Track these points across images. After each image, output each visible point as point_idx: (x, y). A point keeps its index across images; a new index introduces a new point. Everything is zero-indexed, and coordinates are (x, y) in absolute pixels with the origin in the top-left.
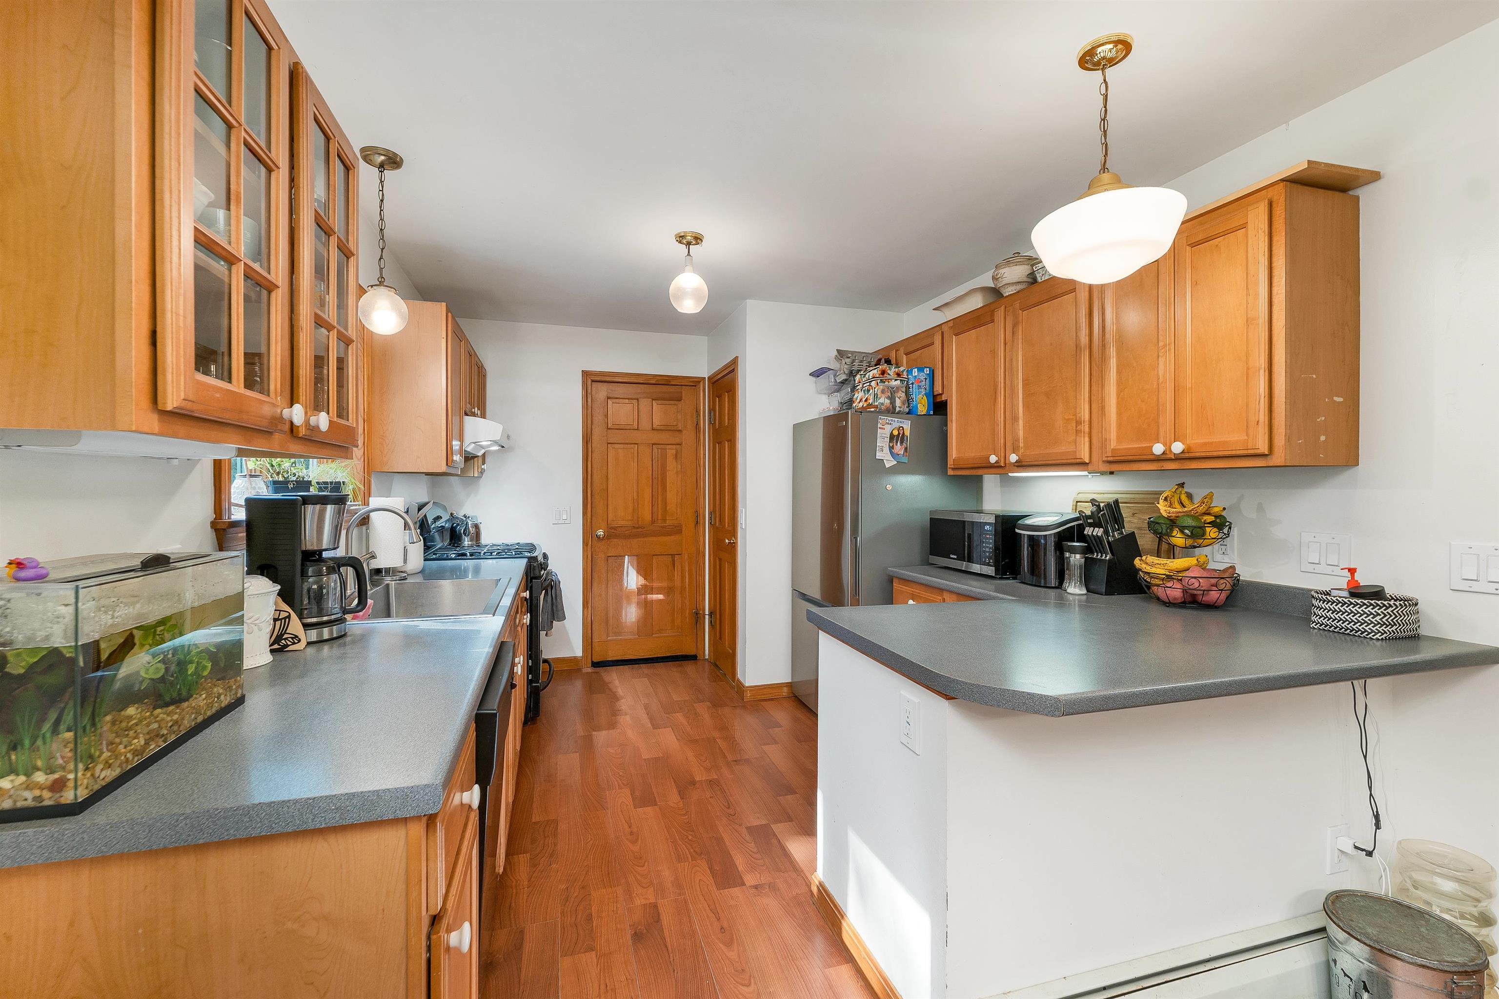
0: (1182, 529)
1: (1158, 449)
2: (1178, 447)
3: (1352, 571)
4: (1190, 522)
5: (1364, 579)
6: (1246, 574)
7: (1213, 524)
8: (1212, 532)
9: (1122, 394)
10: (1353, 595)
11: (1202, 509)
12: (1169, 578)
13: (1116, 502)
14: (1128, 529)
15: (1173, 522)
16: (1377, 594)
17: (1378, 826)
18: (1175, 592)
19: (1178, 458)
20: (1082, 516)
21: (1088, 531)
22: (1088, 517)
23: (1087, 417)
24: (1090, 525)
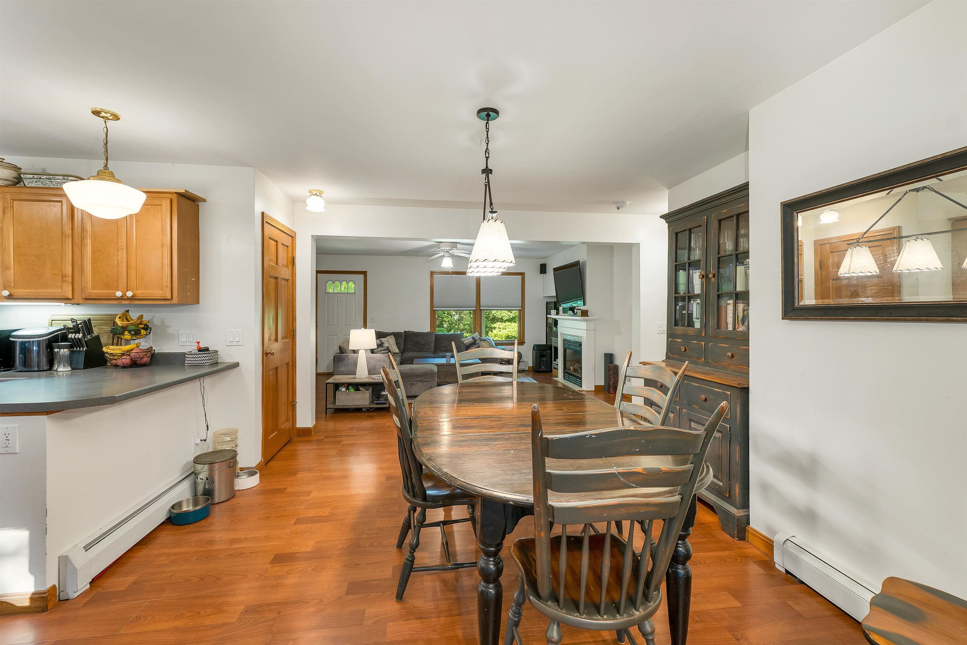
0: (130, 332)
1: (119, 294)
2: (129, 294)
3: (198, 343)
4: (133, 327)
5: (202, 345)
6: (158, 349)
7: (143, 328)
8: (143, 332)
9: (95, 265)
10: (199, 351)
11: (139, 322)
12: (123, 354)
13: (89, 320)
14: (95, 333)
15: (124, 328)
16: (207, 349)
17: (208, 430)
18: (126, 360)
19: (129, 299)
20: (65, 328)
21: (70, 336)
22: (71, 329)
23: (70, 273)
24: (72, 333)
